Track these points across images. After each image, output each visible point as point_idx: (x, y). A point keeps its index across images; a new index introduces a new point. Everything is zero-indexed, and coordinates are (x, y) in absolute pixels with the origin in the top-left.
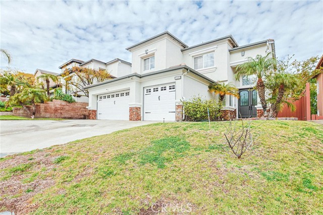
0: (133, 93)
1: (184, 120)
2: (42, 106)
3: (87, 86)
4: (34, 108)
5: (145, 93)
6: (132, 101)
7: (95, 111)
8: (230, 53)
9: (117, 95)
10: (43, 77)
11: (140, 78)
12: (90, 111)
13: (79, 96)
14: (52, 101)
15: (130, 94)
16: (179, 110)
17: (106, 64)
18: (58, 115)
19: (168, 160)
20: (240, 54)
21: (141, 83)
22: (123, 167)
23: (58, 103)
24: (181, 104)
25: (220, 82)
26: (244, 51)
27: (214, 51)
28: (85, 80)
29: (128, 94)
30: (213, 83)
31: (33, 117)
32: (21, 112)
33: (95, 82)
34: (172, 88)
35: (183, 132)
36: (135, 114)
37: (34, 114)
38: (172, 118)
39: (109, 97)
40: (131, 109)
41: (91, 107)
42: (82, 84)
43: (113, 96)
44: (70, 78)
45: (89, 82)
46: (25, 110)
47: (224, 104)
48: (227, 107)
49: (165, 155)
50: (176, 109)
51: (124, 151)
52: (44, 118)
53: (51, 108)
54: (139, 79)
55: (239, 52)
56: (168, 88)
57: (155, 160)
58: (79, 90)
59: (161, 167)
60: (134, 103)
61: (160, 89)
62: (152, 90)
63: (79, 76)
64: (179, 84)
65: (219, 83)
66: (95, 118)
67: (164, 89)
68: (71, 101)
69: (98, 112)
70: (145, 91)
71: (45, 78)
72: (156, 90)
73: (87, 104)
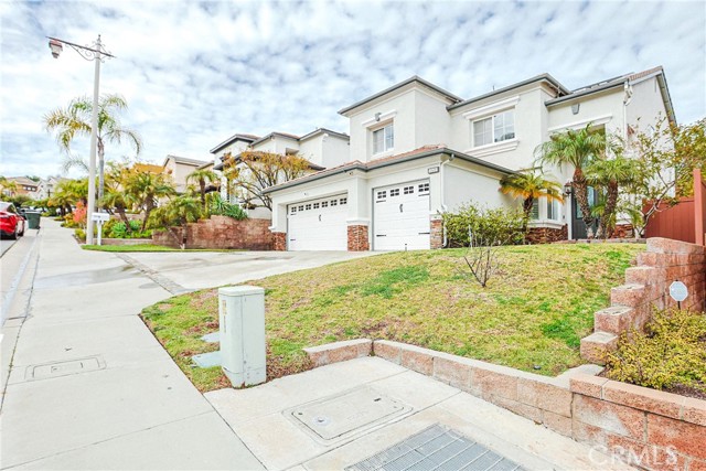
0: (353, 199)
1: (446, 247)
2: (195, 226)
3: (267, 188)
4: (184, 232)
5: (376, 199)
6: (351, 215)
7: (284, 235)
8: (550, 110)
9: (325, 204)
10: (196, 175)
11: (367, 171)
12: (274, 234)
13: (252, 207)
14: (209, 218)
15: (348, 201)
16: (437, 229)
17: (298, 140)
18: (220, 243)
19: (398, 291)
20: (569, 110)
21: (367, 180)
22: (343, 297)
23: (219, 222)
24: (440, 218)
25: (524, 170)
26: (578, 103)
27: (513, 107)
28: (263, 175)
29: (344, 201)
30: (510, 173)
31: (183, 247)
32: (164, 238)
33: (281, 179)
34: (425, 188)
35: (426, 260)
36: (359, 238)
37: (185, 241)
38: (424, 244)
39: (308, 207)
40: (351, 230)
41: (276, 227)
42: (258, 184)
43: (316, 206)
44: (236, 173)
45: (270, 180)
46: (170, 235)
47: (537, 216)
48: (542, 221)
49: (395, 286)
50: (432, 227)
51: (343, 283)
52: (198, 248)
53: (208, 231)
54: (363, 173)
55: (567, 105)
56: (416, 188)
57: (382, 290)
58: (252, 196)
59: (388, 297)
60: (356, 218)
61: (402, 191)
62: (388, 193)
63: (253, 170)
64: (436, 182)
65: (523, 173)
66: (283, 247)
67: (409, 191)
68: (241, 218)
69: (289, 237)
70: (376, 195)
71: (198, 177)
72: (395, 193)
73: (270, 222)
